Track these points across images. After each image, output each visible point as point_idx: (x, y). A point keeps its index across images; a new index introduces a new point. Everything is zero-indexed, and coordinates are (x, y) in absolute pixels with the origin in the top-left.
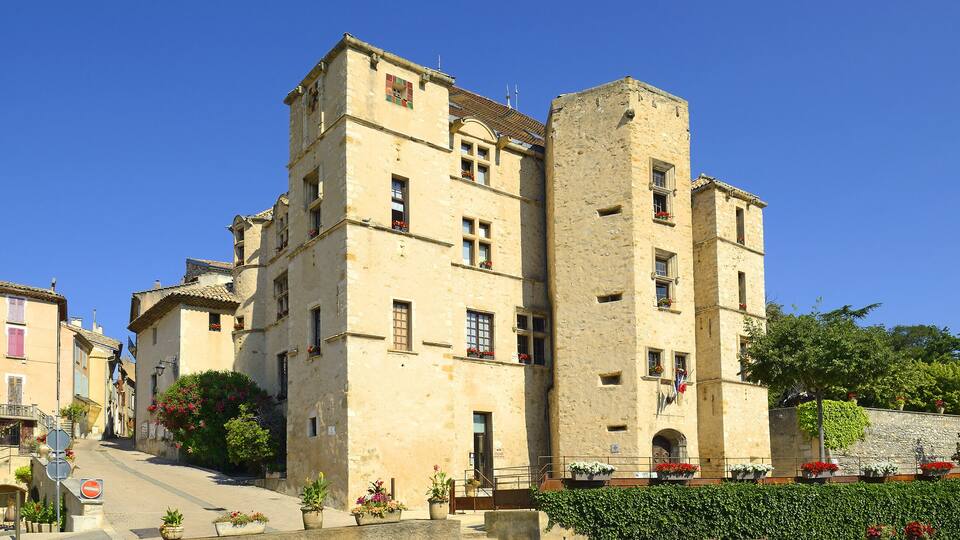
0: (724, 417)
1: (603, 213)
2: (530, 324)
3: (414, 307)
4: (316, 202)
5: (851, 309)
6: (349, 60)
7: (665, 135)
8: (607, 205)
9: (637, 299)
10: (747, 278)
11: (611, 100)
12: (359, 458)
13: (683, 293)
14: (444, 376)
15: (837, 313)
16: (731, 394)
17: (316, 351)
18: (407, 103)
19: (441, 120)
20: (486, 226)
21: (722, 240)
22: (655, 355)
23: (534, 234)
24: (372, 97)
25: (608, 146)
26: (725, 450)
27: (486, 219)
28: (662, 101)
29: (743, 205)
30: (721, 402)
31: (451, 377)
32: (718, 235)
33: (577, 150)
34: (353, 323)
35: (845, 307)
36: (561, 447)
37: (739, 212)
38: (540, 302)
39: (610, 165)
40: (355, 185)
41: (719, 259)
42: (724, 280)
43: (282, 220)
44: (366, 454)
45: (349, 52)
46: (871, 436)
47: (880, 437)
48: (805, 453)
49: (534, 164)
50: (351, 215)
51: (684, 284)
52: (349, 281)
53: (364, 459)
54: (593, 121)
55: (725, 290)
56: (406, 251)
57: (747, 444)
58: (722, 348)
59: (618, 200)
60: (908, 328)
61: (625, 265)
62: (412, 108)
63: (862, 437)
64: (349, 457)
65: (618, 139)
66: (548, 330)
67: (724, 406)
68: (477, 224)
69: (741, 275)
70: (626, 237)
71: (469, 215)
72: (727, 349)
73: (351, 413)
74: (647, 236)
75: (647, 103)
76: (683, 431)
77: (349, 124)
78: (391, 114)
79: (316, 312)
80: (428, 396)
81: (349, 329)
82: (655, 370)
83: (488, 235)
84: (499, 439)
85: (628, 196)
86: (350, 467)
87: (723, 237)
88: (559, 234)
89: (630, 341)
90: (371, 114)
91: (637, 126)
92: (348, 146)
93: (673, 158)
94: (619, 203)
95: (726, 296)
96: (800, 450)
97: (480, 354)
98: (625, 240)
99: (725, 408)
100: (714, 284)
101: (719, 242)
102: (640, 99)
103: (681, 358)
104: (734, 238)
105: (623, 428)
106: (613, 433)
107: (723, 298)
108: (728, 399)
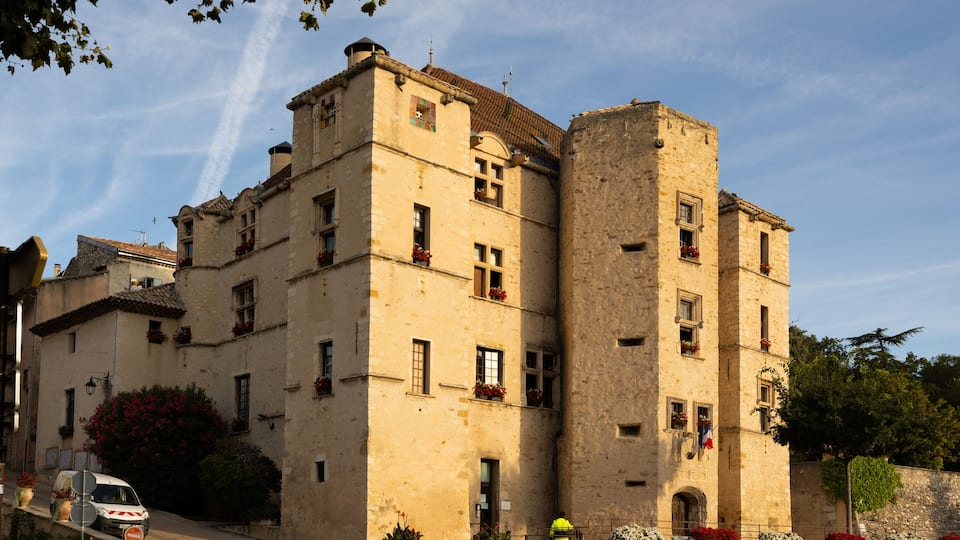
0: (742, 471)
1: (627, 248)
2: (540, 362)
3: (432, 346)
4: (329, 226)
5: (886, 334)
6: (377, 81)
7: (693, 165)
8: (630, 240)
9: (661, 345)
10: (771, 313)
11: (638, 126)
12: (377, 508)
13: (708, 338)
14: (460, 421)
15: (868, 338)
16: (750, 446)
17: (324, 388)
18: (430, 126)
19: (462, 142)
20: (498, 253)
21: (745, 269)
22: (678, 407)
23: (547, 262)
24: (397, 120)
25: (634, 177)
26: (742, 509)
27: (498, 246)
28: (692, 128)
29: (767, 229)
30: (739, 454)
31: (466, 423)
32: (741, 265)
33: (600, 177)
34: (375, 365)
35: (879, 330)
36: (574, 502)
37: (764, 236)
38: (551, 337)
39: (636, 197)
40: (379, 216)
41: (740, 293)
42: (745, 316)
43: (244, 217)
44: (384, 504)
45: (378, 71)
46: (902, 500)
47: (914, 501)
48: (829, 515)
49: (548, 182)
50: (375, 249)
51: (708, 328)
52: (372, 319)
53: (382, 509)
54: (618, 147)
55: (746, 327)
56: (427, 288)
57: (765, 504)
58: (741, 393)
59: (642, 237)
60: (955, 358)
61: (649, 308)
62: (435, 131)
63: (893, 501)
64: (368, 508)
65: (645, 170)
66: (557, 369)
67: (742, 458)
68: (489, 250)
69: (764, 310)
70: (651, 277)
71: (481, 241)
72: (747, 394)
73: (371, 460)
74: (674, 277)
75: (675, 132)
76: (703, 489)
77: (376, 151)
78: (414, 137)
79: (325, 346)
80: (444, 442)
81: (371, 371)
82: (677, 422)
83: (499, 262)
84: (506, 490)
85: (654, 234)
86: (368, 517)
87: (746, 266)
88: (577, 267)
89: (652, 391)
90: (396, 139)
91: (666, 157)
92: (374, 174)
93: (701, 191)
94: (643, 240)
95: (747, 334)
96: (823, 512)
97: (488, 394)
98: (650, 280)
99: (743, 462)
100: (735, 320)
101: (741, 272)
102: (669, 126)
103: (703, 411)
104: (757, 266)
105: (642, 484)
106: (631, 489)
107: (744, 336)
108: (746, 452)
